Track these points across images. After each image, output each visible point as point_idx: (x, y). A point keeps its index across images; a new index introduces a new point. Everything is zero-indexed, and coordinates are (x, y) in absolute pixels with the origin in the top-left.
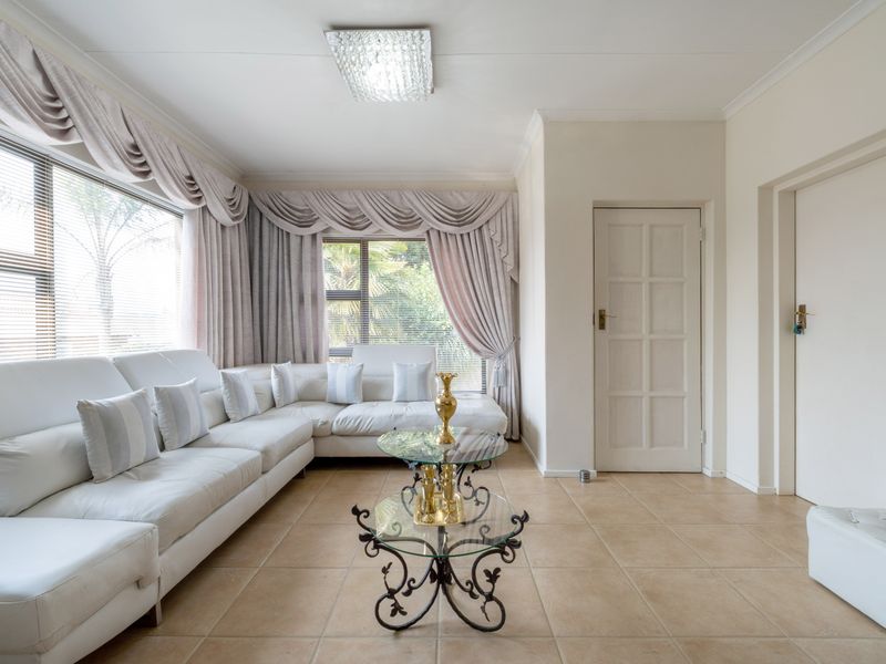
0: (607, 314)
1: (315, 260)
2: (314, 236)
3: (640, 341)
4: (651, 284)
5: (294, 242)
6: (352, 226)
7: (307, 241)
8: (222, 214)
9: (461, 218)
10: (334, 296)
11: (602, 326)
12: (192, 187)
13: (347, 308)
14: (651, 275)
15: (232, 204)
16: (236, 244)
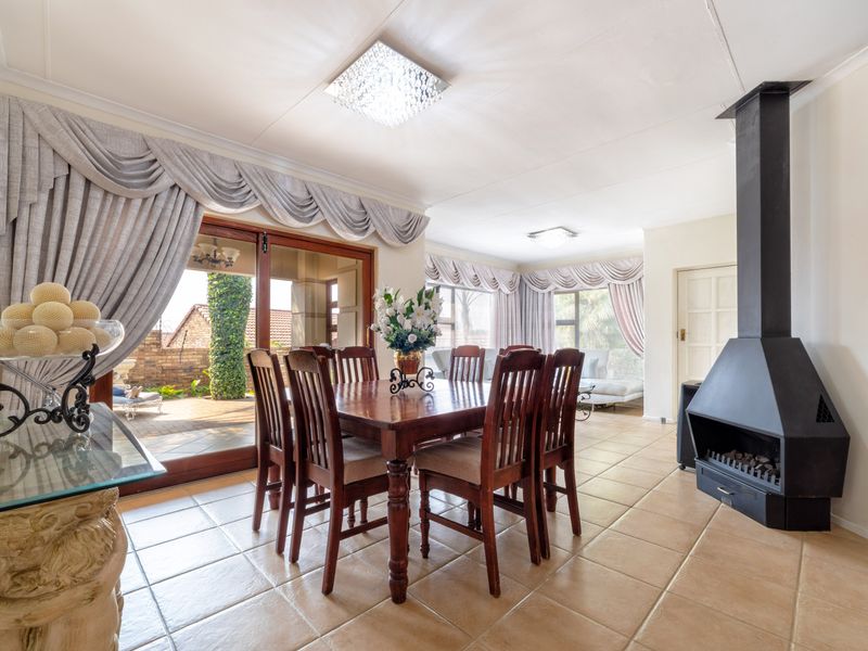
0: (687, 331)
1: (550, 305)
2: (550, 293)
3: (710, 347)
4: (718, 314)
5: (540, 297)
6: (567, 286)
7: (546, 296)
8: (506, 290)
9: (627, 275)
10: (560, 323)
11: (683, 339)
12: (494, 284)
13: (569, 329)
14: (718, 307)
15: (511, 284)
16: (514, 301)
